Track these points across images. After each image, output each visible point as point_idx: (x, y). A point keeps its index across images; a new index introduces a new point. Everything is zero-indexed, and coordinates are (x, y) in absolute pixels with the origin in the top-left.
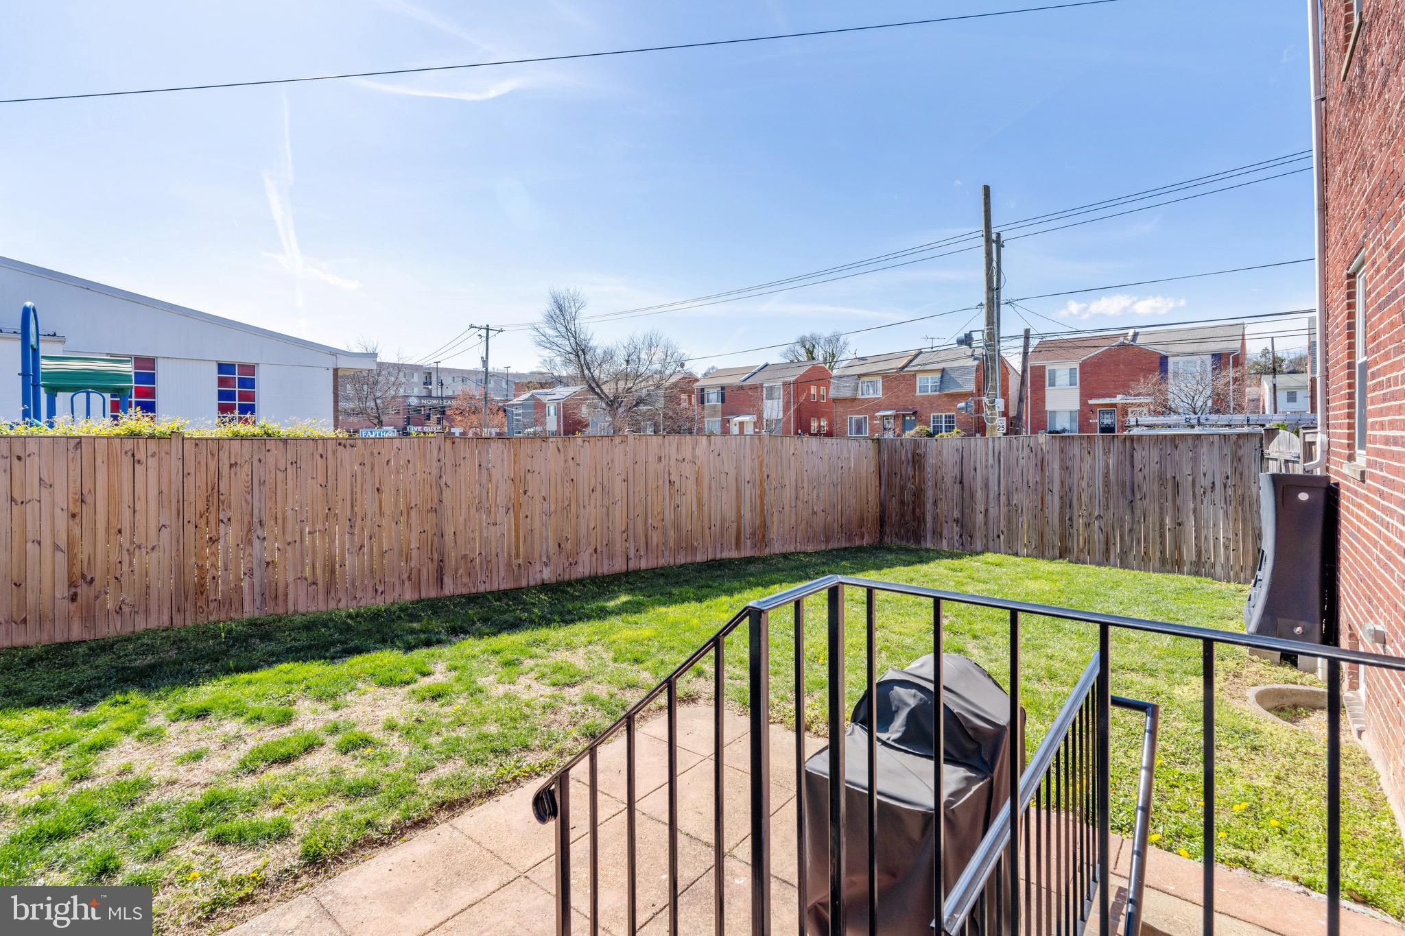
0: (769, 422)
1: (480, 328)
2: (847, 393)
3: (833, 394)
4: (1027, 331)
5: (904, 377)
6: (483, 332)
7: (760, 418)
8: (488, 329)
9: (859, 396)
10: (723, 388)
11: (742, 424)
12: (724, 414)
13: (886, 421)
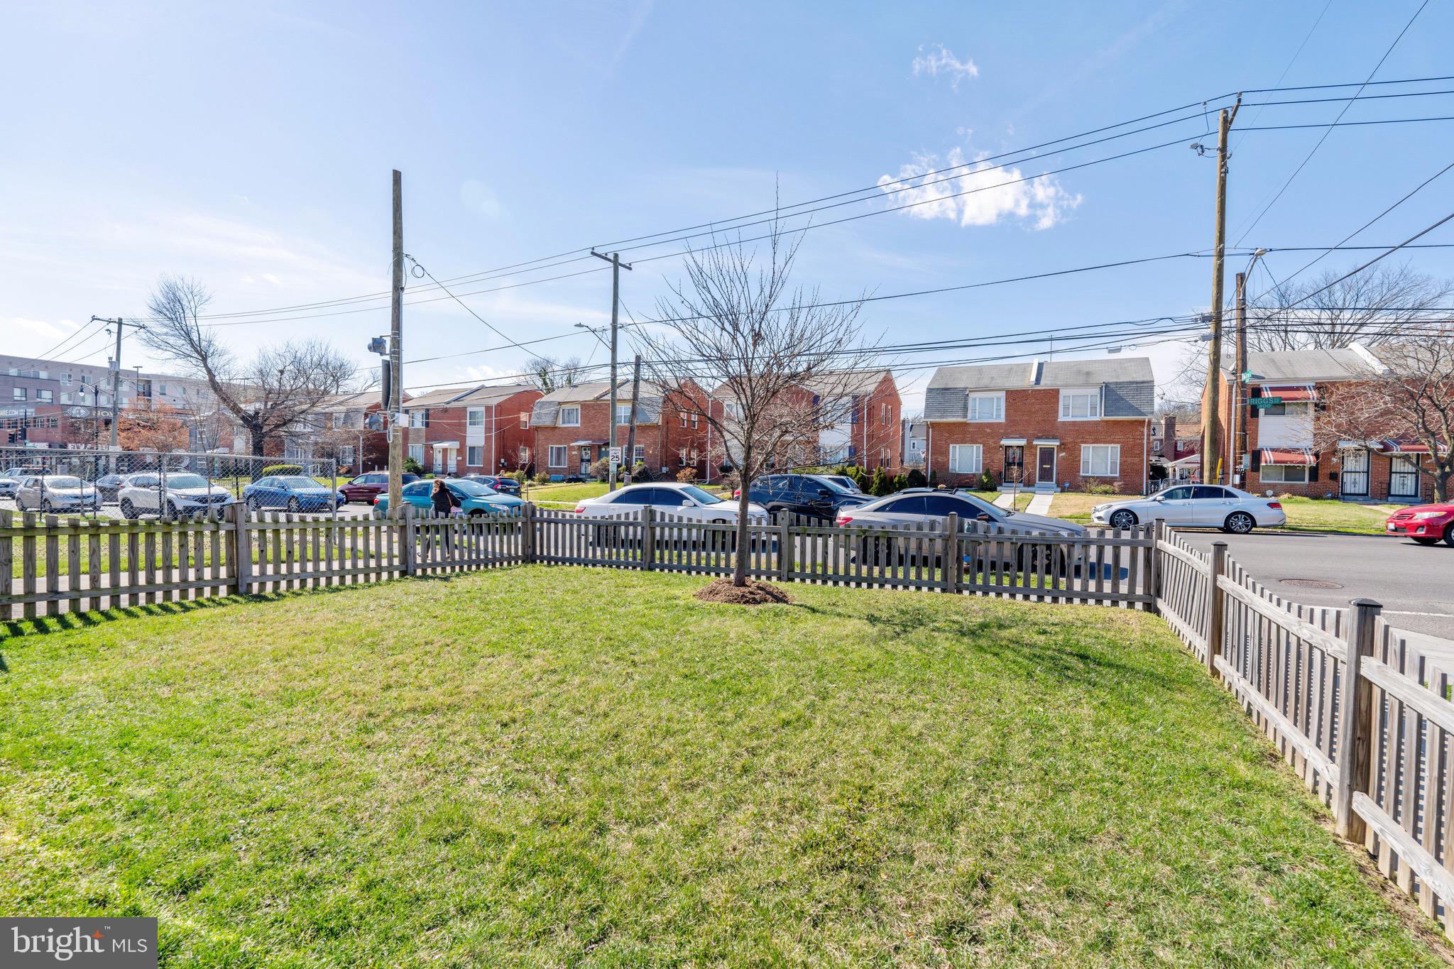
0: (472, 449)
1: (110, 321)
2: (547, 421)
3: (535, 422)
4: (638, 358)
5: (600, 405)
6: (114, 327)
7: (463, 445)
8: (120, 323)
9: (560, 424)
10: (428, 410)
11: (445, 451)
12: (427, 439)
13: (583, 452)
